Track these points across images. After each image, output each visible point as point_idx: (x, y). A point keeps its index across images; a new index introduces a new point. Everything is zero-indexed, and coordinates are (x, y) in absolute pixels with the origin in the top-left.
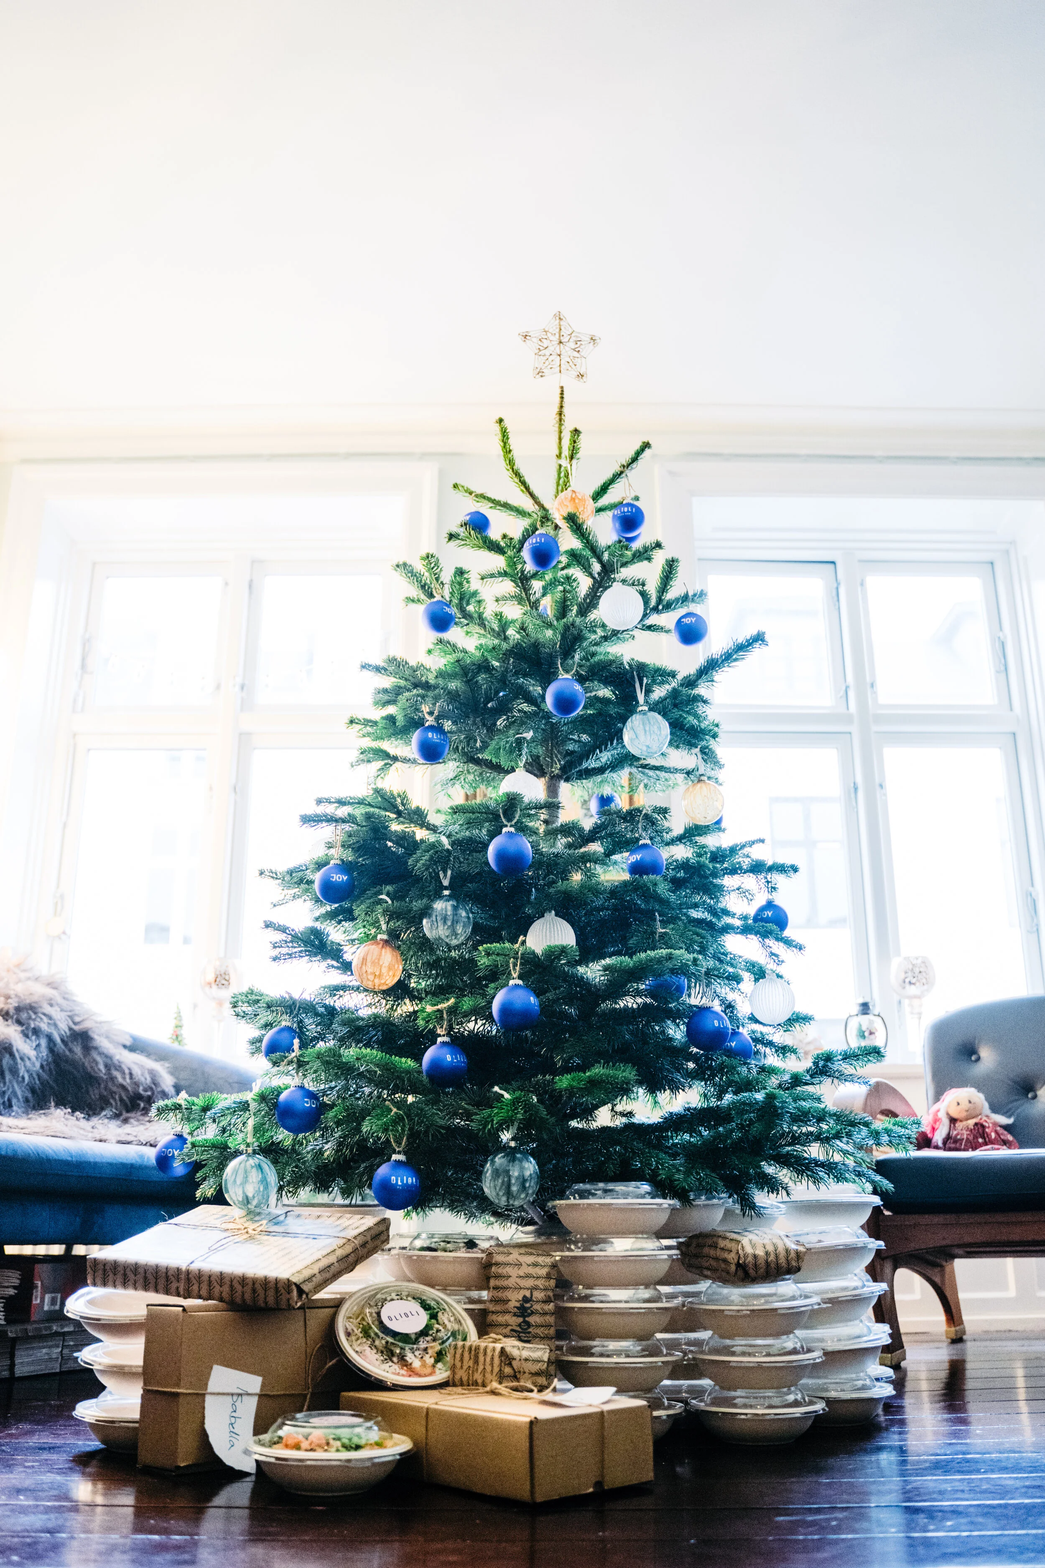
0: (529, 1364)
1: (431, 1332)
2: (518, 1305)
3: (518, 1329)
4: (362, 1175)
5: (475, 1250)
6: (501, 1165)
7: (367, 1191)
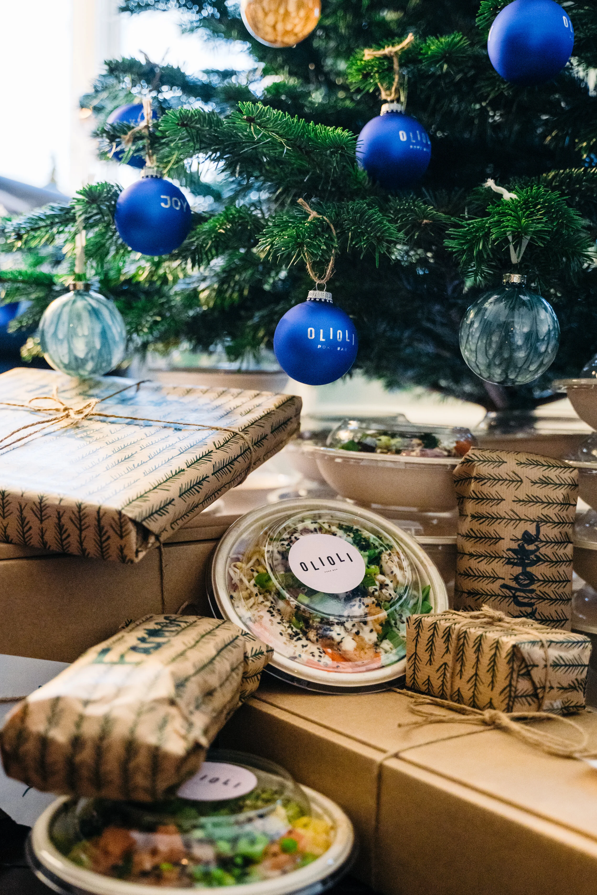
0: (560, 672)
1: (371, 589)
2: (514, 546)
3: (513, 584)
4: (256, 328)
5: (437, 450)
6: (497, 315)
7: (264, 352)
